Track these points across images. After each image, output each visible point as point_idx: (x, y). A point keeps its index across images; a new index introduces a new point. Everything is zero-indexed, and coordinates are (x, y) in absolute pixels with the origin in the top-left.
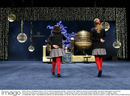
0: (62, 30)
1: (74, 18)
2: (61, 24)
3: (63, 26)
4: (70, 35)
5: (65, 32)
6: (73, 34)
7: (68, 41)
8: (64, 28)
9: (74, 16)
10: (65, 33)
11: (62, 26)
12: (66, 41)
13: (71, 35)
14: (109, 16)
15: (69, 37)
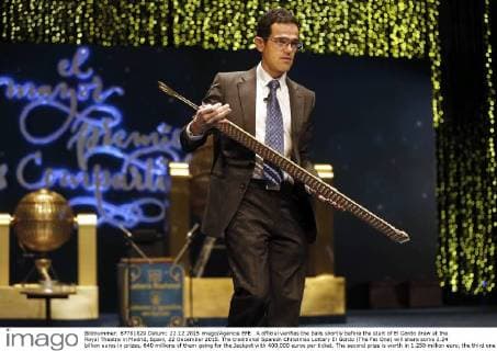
0: (92, 108)
1: (170, 34)
2: (83, 69)
3: (97, 84)
4: (145, 140)
5: (112, 124)
6: (160, 137)
7: (129, 178)
8: (102, 97)
9: (170, 20)
10: (114, 130)
11: (89, 81)
12: (119, 181)
13: (151, 145)
14: (389, 30)
15: (138, 153)
